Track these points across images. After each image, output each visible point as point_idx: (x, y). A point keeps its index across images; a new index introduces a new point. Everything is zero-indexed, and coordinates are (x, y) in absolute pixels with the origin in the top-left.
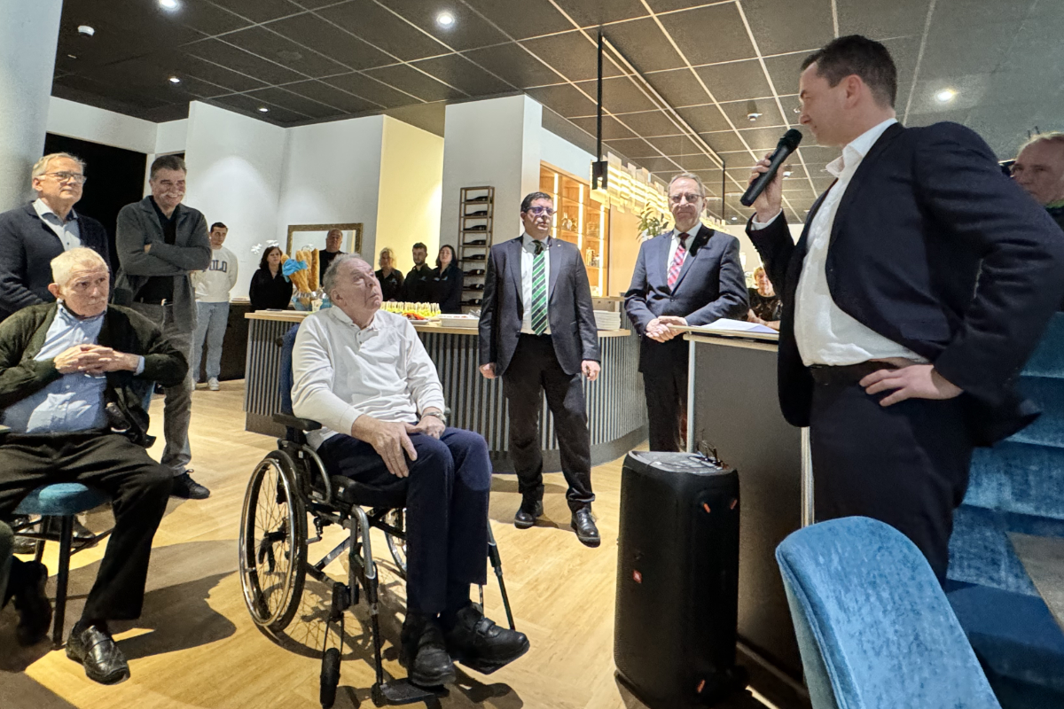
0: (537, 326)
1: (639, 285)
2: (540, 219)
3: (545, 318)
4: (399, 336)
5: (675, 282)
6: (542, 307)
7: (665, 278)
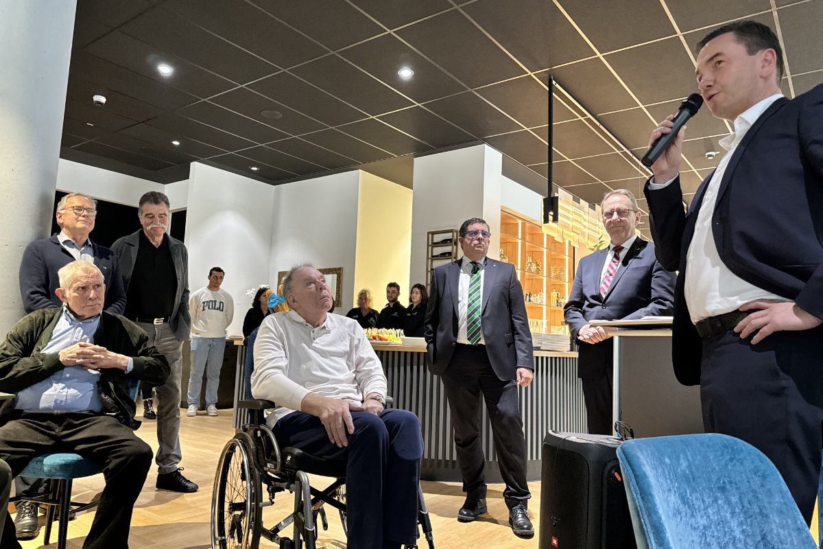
0: (472, 336)
1: (577, 297)
2: (476, 242)
3: (479, 329)
4: (350, 336)
5: (607, 291)
6: (477, 320)
7: (597, 287)
